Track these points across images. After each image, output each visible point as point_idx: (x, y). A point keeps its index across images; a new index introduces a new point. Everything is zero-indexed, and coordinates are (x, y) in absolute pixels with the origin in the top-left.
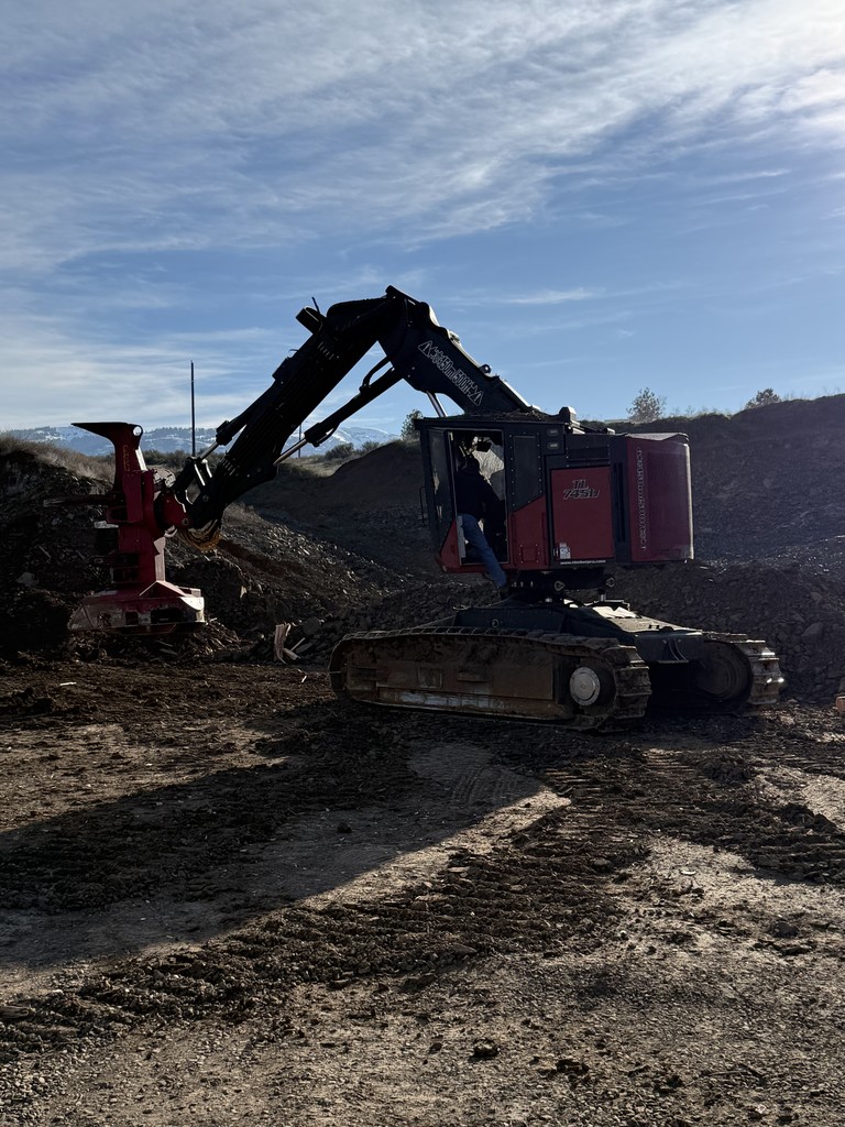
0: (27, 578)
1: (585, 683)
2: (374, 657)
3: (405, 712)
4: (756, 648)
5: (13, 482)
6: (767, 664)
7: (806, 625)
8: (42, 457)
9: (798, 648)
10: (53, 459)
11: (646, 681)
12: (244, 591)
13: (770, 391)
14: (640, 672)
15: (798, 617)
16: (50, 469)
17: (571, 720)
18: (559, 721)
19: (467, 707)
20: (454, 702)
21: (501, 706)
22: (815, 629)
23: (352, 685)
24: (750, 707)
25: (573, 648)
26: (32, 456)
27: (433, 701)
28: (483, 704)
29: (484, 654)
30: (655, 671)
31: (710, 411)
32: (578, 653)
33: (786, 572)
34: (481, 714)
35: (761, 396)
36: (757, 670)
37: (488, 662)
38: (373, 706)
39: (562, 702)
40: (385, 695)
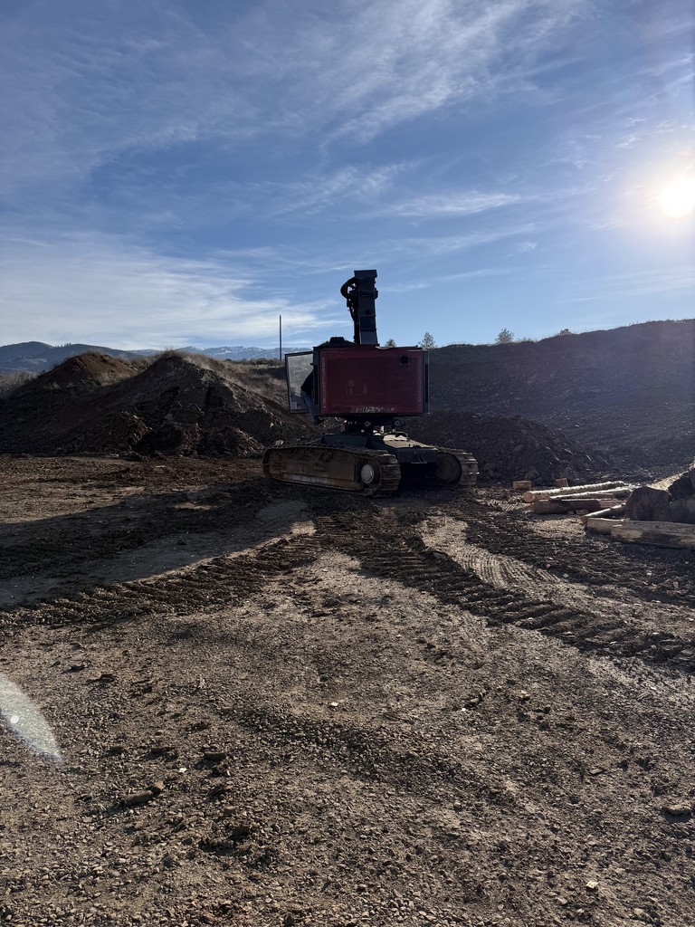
0: (169, 416)
1: (368, 472)
2: (281, 457)
3: (293, 484)
4: (465, 457)
5: (170, 371)
6: (470, 465)
7: (515, 446)
8: (185, 359)
9: (509, 457)
10: (189, 360)
11: (398, 472)
12: (272, 425)
13: (567, 330)
14: (395, 468)
15: (512, 442)
16: (187, 364)
17: (363, 490)
18: (356, 491)
19: (319, 483)
20: (314, 480)
21: (333, 483)
22: (519, 448)
23: (273, 471)
24: (461, 486)
25: (363, 455)
26: (180, 358)
27: (305, 480)
28: (325, 482)
29: (326, 457)
30: (404, 467)
31: (527, 339)
32: (367, 457)
33: (513, 419)
34: (323, 486)
35: (563, 332)
36: (464, 467)
37: (327, 461)
38: (279, 481)
39: (358, 482)
40: (285, 476)
